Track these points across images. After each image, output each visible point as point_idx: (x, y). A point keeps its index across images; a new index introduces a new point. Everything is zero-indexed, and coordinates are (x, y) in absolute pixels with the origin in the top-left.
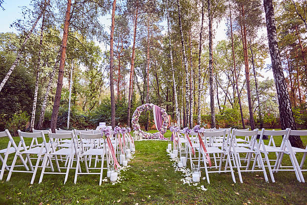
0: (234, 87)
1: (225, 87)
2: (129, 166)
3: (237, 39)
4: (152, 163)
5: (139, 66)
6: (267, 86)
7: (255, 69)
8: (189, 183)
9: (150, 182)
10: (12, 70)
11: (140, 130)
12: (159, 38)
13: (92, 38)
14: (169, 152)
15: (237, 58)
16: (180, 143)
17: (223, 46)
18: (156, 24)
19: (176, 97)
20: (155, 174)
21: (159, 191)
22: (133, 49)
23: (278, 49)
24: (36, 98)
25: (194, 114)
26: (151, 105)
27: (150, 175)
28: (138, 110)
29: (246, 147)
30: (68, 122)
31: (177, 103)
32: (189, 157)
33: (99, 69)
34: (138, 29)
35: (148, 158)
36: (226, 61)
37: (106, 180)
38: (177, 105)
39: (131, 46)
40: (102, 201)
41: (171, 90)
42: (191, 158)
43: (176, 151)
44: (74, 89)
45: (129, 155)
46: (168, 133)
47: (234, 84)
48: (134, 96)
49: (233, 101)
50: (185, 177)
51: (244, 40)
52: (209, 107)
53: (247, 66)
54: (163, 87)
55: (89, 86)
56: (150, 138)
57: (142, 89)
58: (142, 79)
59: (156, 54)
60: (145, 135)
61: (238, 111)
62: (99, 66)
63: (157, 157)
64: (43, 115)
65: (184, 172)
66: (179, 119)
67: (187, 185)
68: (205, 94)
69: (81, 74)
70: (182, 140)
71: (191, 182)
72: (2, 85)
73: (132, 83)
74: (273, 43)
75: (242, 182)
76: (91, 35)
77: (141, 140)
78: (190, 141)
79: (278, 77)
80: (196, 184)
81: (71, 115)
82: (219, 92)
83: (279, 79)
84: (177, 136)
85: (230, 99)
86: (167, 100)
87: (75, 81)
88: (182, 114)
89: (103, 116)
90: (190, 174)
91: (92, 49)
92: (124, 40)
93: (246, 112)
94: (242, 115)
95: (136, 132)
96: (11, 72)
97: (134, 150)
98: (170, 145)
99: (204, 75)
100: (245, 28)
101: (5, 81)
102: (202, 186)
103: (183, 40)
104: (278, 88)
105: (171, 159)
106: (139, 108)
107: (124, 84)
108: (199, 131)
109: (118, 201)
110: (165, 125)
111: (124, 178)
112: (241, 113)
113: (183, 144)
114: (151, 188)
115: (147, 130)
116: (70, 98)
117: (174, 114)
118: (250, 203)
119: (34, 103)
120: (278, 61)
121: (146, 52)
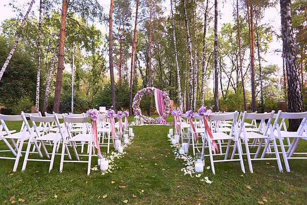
0: (237, 72)
1: (229, 72)
2: (125, 153)
3: (242, 20)
4: (151, 149)
5: (141, 50)
6: (271, 70)
7: (260, 53)
8: (190, 173)
9: (146, 172)
10: (11, 54)
11: (141, 114)
12: (162, 19)
13: (93, 20)
14: (170, 137)
15: (242, 42)
16: (182, 127)
17: (228, 29)
18: (158, 4)
19: (179, 80)
20: (153, 162)
21: (155, 183)
22: (135, 31)
23: (291, 25)
24: (38, 83)
25: (197, 99)
26: (153, 88)
27: (147, 163)
28: (139, 94)
29: (256, 132)
30: (72, 107)
31: (179, 87)
32: (191, 143)
33: (100, 54)
34: (140, 11)
35: (147, 143)
36: (230, 44)
37: (96, 169)
38: (180, 89)
39: (133, 28)
40: (84, 196)
41: (174, 74)
42: (193, 144)
43: (177, 137)
44: (77, 74)
45: (127, 141)
46: (170, 118)
47: (238, 69)
48: (136, 81)
49: (236, 86)
50: (186, 166)
51: (250, 21)
52: (212, 92)
53: (252, 49)
54: (166, 71)
55: (91, 71)
56: (151, 123)
57: (145, 74)
58: (145, 64)
59: (159, 37)
60: (146, 119)
61: (241, 96)
62: (100, 51)
63: (157, 143)
64: (46, 100)
65: (185, 160)
66: (182, 104)
67: (188, 175)
68: (208, 78)
69: (83, 59)
70: (184, 125)
71: (194, 172)
72: (3, 69)
73: (134, 67)
74: (286, 18)
75: (252, 172)
76: (92, 17)
77: (143, 124)
78: (193, 126)
79: (289, 57)
80: (199, 175)
81: (75, 100)
82: (222, 77)
83: (290, 59)
84: (179, 121)
85: (233, 84)
86: (170, 85)
87: (77, 67)
88: (185, 99)
89: (104, 101)
90: (192, 163)
91: (93, 33)
92: (126, 22)
93: (249, 97)
94: (245, 100)
95: (137, 117)
96: (11, 56)
97: (133, 135)
98: (171, 130)
99: (208, 59)
100: (252, 8)
101: (5, 65)
102: (206, 178)
103: (187, 19)
104: (288, 69)
105: (172, 144)
106: (140, 91)
107: (126, 69)
108: (204, 113)
109: (104, 197)
110: (167, 110)
111: (116, 167)
112: (244, 98)
113: (186, 129)
114: (146, 180)
115: (149, 115)
116: (73, 83)
117: (177, 99)
118: (266, 201)
119: (37, 88)
120: (291, 39)
121: (149, 35)
